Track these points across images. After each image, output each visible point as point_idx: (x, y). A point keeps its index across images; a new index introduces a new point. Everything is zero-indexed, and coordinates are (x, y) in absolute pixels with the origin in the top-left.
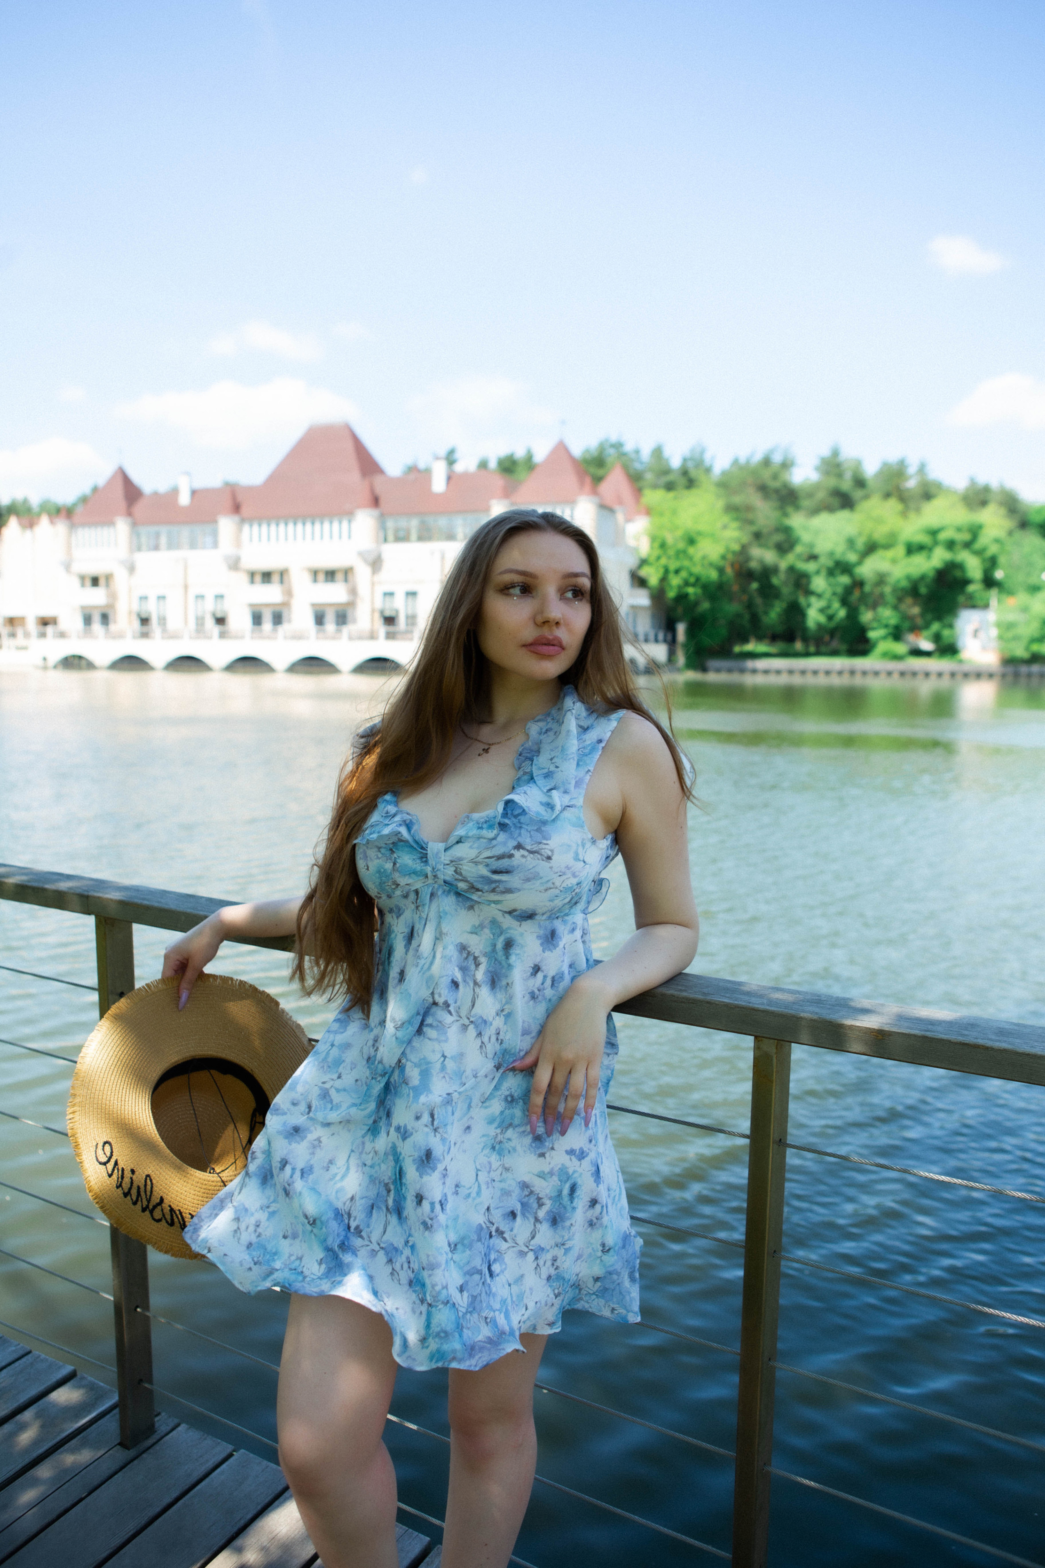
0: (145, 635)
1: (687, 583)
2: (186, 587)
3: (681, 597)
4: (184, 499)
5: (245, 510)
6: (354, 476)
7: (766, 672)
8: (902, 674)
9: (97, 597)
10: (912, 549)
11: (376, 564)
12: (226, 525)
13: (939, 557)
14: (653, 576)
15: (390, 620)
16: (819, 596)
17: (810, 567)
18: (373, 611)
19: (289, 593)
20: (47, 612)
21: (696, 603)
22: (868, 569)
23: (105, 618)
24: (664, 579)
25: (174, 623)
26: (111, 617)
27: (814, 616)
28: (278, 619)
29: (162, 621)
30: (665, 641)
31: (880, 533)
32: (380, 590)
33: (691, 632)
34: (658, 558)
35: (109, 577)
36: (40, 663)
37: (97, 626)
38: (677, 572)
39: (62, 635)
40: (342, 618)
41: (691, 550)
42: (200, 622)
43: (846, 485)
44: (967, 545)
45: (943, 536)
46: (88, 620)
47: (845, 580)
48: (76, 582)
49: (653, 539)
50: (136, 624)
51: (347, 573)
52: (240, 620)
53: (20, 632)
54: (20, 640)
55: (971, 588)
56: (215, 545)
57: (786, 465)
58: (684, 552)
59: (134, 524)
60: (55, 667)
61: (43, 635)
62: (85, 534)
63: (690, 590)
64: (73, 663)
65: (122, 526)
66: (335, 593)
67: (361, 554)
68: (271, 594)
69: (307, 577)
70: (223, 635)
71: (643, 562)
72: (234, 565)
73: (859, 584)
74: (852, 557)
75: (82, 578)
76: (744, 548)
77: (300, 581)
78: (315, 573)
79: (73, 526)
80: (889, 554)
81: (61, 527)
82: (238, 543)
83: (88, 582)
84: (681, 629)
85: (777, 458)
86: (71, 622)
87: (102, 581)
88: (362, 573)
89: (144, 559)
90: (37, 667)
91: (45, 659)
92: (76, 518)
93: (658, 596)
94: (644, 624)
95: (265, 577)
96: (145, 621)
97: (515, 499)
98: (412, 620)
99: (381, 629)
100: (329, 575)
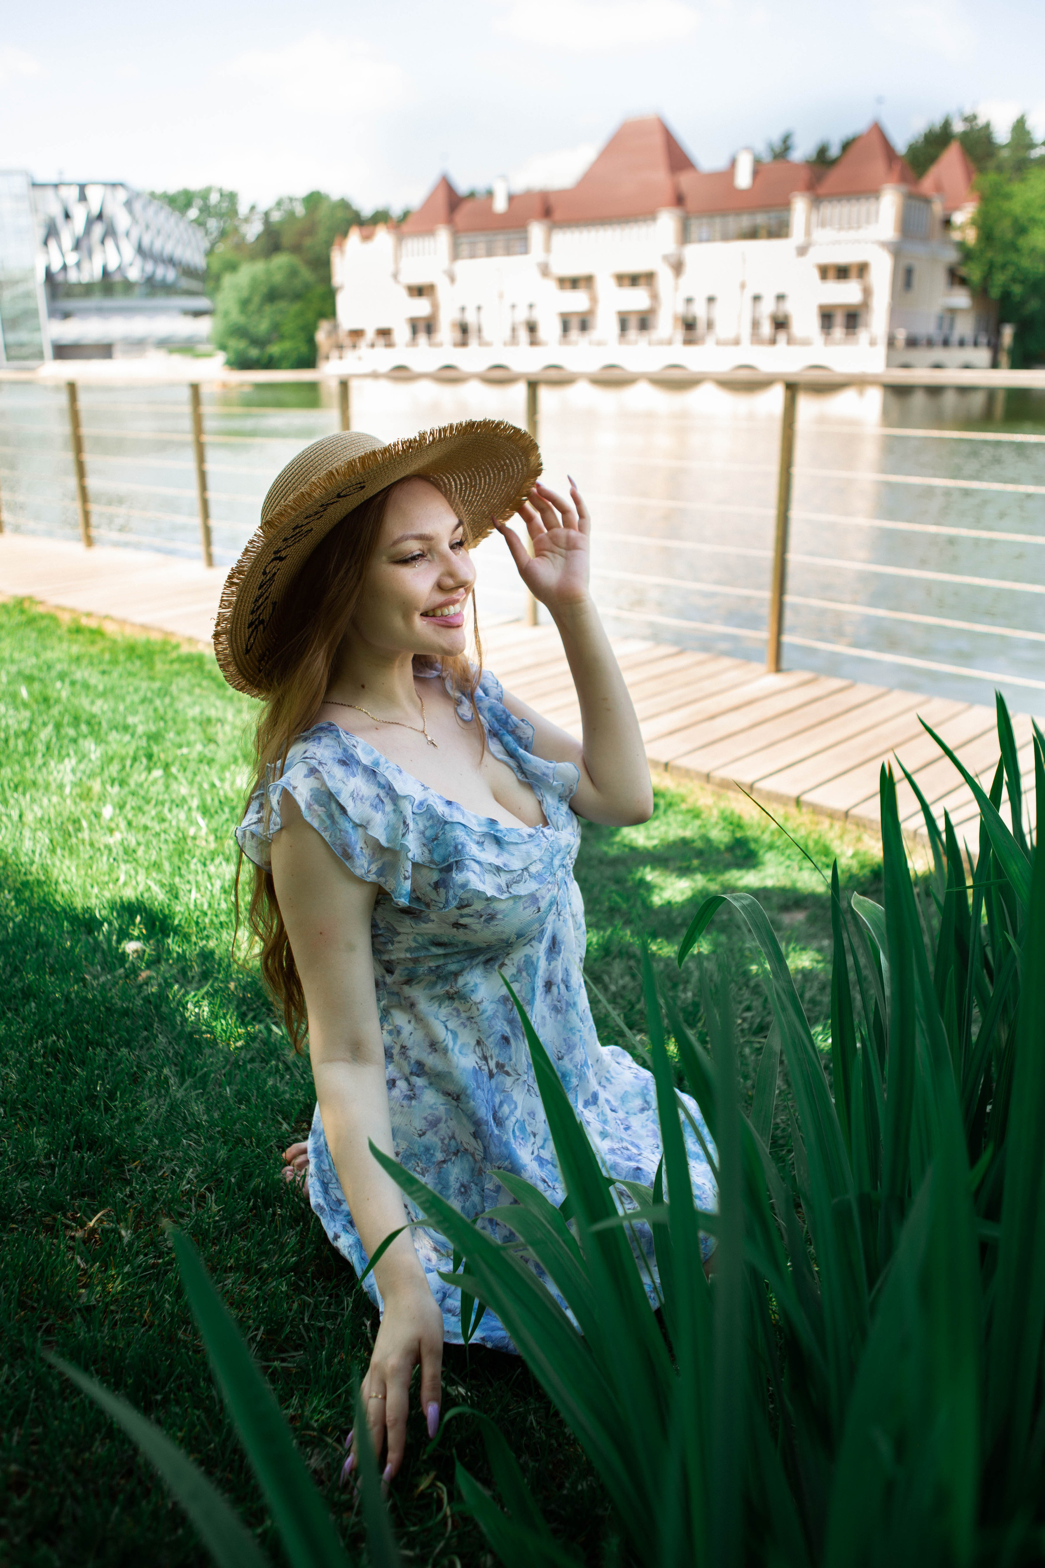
0: (464, 344)
1: (1014, 280)
2: (501, 296)
3: (1006, 296)
4: (500, 205)
5: (558, 215)
6: (662, 173)
9: (421, 307)
11: (678, 267)
12: (536, 231)
14: (975, 273)
15: (689, 325)
18: (675, 316)
19: (594, 300)
20: (384, 323)
21: (1023, 302)
23: (429, 328)
24: (987, 277)
25: (490, 332)
26: (434, 327)
28: (584, 326)
29: (480, 330)
30: (989, 344)
32: (681, 297)
33: (1018, 337)
34: (985, 250)
35: (432, 287)
37: (422, 336)
38: (1003, 267)
39: (393, 345)
40: (645, 322)
41: (1020, 241)
42: (514, 330)
46: (414, 330)
48: (404, 293)
49: (981, 228)
50: (458, 335)
51: (650, 277)
52: (550, 329)
53: (360, 343)
54: (361, 350)
56: (527, 251)
59: (456, 234)
60: (385, 377)
61: (377, 346)
62: (412, 245)
63: (1017, 289)
64: (399, 373)
65: (443, 237)
66: (638, 299)
67: (666, 258)
68: (577, 301)
69: (612, 282)
70: (533, 342)
71: (967, 257)
72: (545, 271)
75: (409, 288)
77: (605, 285)
78: (621, 278)
79: (400, 238)
81: (393, 238)
82: (548, 248)
83: (416, 293)
84: (1008, 333)
86: (402, 333)
87: (427, 292)
88: (665, 278)
89: (463, 266)
91: (378, 369)
92: (405, 228)
93: (980, 294)
94: (965, 327)
95: (573, 283)
96: (464, 329)
97: (821, 190)
98: (710, 325)
99: (679, 335)
100: (634, 280)
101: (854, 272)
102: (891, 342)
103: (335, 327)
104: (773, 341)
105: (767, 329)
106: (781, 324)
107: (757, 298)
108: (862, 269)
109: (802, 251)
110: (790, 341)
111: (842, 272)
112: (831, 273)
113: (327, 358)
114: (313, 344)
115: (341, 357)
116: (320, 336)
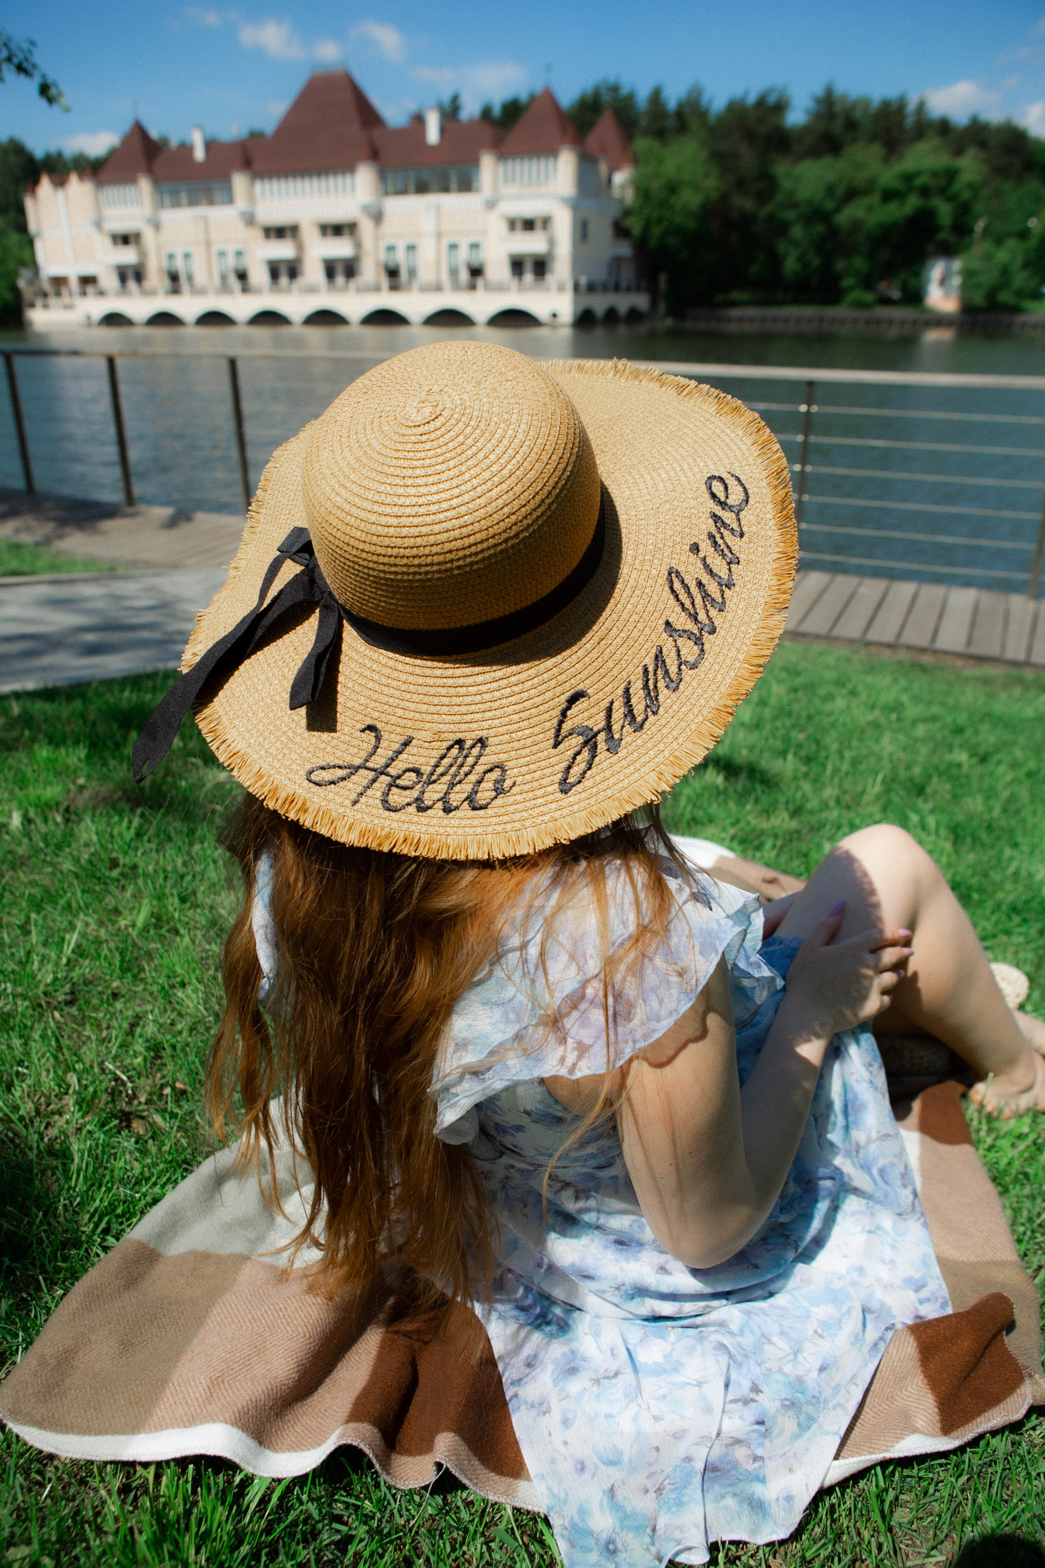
0: (175, 292)
1: (667, 233)
2: (208, 244)
3: (662, 247)
4: (199, 154)
5: (256, 166)
6: (355, 127)
7: (741, 320)
8: (868, 322)
10: (889, 196)
11: (378, 217)
12: (239, 181)
13: (913, 203)
14: (635, 225)
15: (393, 273)
16: (797, 244)
17: (789, 215)
18: (378, 263)
19: (300, 248)
20: (88, 271)
21: (676, 253)
22: (845, 217)
23: (138, 276)
24: (646, 229)
25: (200, 279)
26: (143, 275)
27: (790, 265)
28: (293, 273)
29: (190, 278)
30: (648, 290)
31: (861, 178)
32: (383, 245)
33: (672, 282)
34: (642, 208)
35: (138, 236)
36: (85, 321)
37: (132, 284)
38: (659, 221)
39: (101, 293)
40: (350, 271)
41: (673, 200)
42: (224, 278)
43: (838, 127)
44: (942, 191)
45: (920, 181)
46: (123, 278)
47: (820, 228)
48: (108, 241)
49: (638, 188)
50: (167, 282)
51: (353, 227)
52: (259, 276)
53: (64, 291)
54: (66, 299)
55: (942, 236)
56: (230, 201)
57: (780, 107)
58: (666, 201)
59: (156, 182)
60: (99, 325)
61: (84, 294)
62: (112, 192)
63: (671, 240)
64: (114, 320)
65: (145, 185)
66: (341, 248)
67: (366, 209)
68: (283, 250)
69: (317, 232)
70: (245, 290)
71: (627, 213)
72: (249, 220)
73: (833, 232)
74: (830, 205)
75: (114, 237)
76: (724, 198)
77: (310, 235)
78: (324, 228)
79: (99, 185)
80: (866, 201)
81: (89, 188)
82: (251, 198)
83: (119, 241)
84: (663, 278)
85: (772, 99)
86: (109, 280)
87: (132, 240)
88: (366, 227)
89: (168, 216)
90: (82, 324)
91: (89, 317)
92: (103, 175)
93: (641, 246)
94: (627, 275)
95: (279, 232)
96: (174, 278)
97: (503, 149)
98: (412, 273)
99: (385, 282)
100: (336, 230)
101: (538, 225)
102: (576, 288)
103: (38, 276)
104: (473, 287)
105: (464, 276)
106: (476, 272)
107: (453, 247)
108: (546, 222)
109: (491, 205)
110: (488, 288)
111: (529, 225)
112: (519, 225)
113: (32, 306)
114: (16, 291)
115: (46, 306)
116: (22, 284)
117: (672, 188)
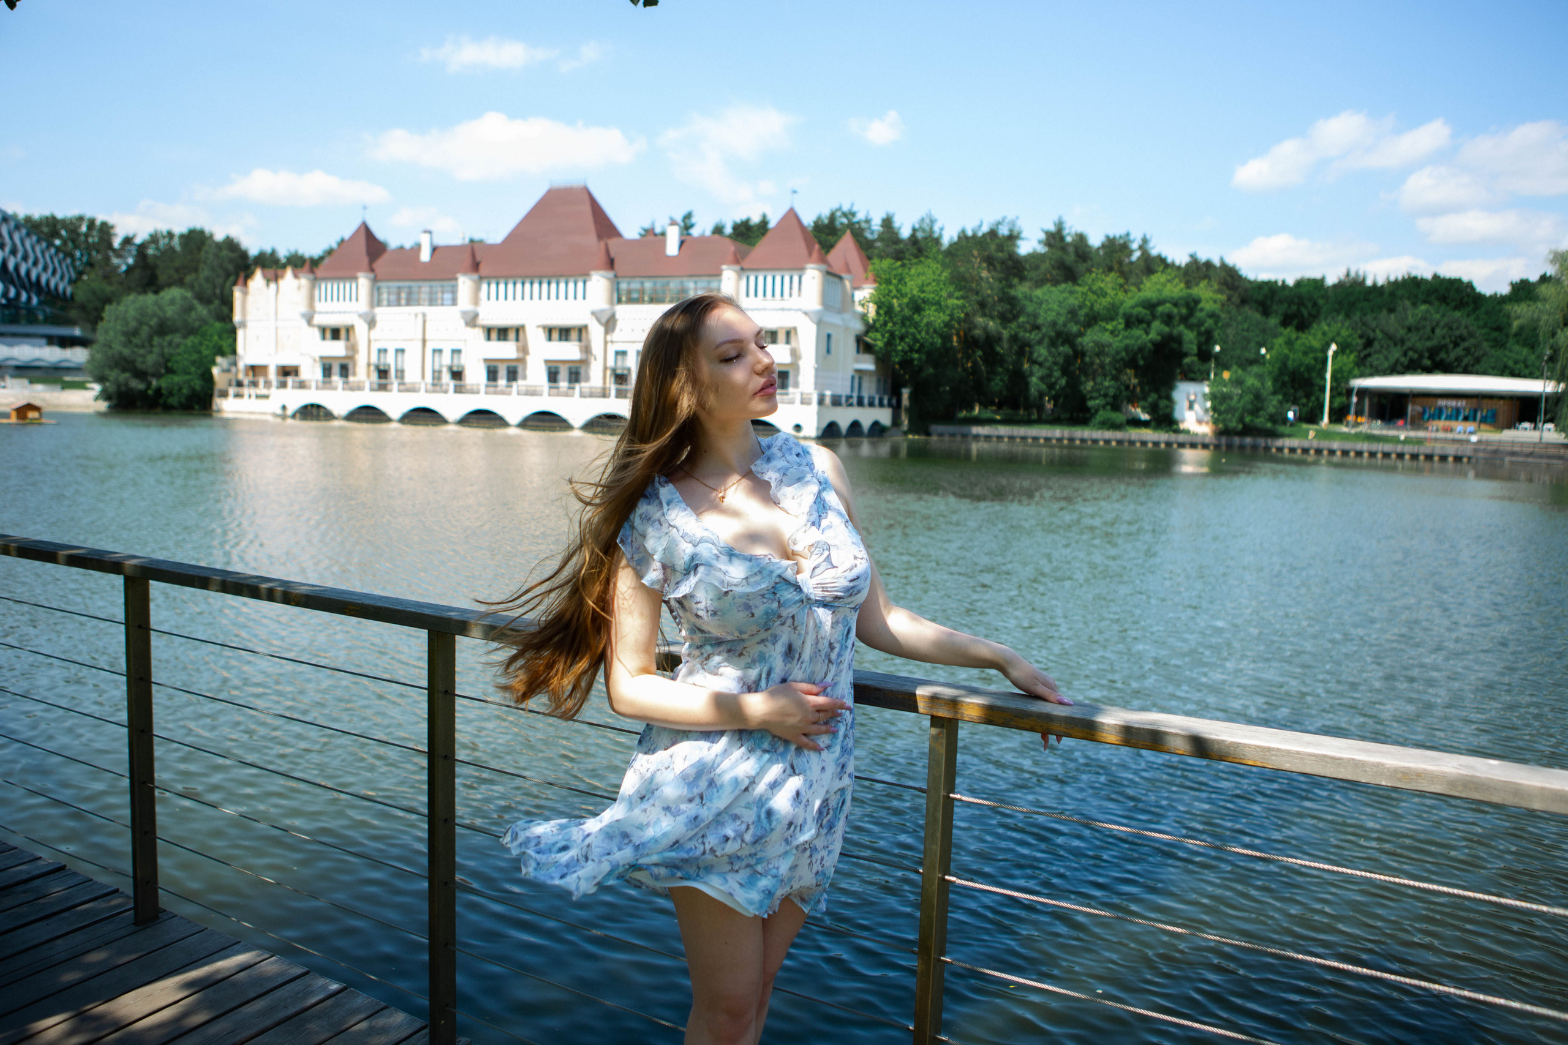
0: (383, 387)
1: (911, 350)
2: (424, 341)
3: (906, 363)
4: (425, 256)
5: (484, 270)
6: (590, 239)
7: (988, 438)
8: (1120, 442)
9: (337, 349)
10: (1131, 322)
11: (609, 324)
12: (465, 283)
13: (1156, 331)
14: (878, 342)
15: (622, 378)
16: (1041, 364)
17: (1034, 336)
18: (605, 369)
19: (524, 350)
20: (288, 361)
22: (1089, 339)
23: (345, 371)
24: (889, 344)
25: (412, 375)
26: (350, 367)
27: (1035, 384)
28: (513, 375)
29: (400, 373)
30: (890, 405)
31: (1101, 305)
32: (612, 349)
33: (915, 397)
34: (885, 324)
35: (349, 329)
36: (279, 411)
37: (336, 379)
38: (902, 338)
39: (302, 385)
40: (576, 374)
41: (916, 317)
42: (437, 375)
43: (1070, 258)
44: (1184, 320)
45: (1162, 309)
46: (327, 371)
47: (1065, 349)
48: (316, 333)
49: (880, 305)
50: (374, 376)
51: (582, 330)
52: (476, 375)
53: (261, 381)
54: (262, 390)
55: (1186, 361)
56: (454, 302)
57: (1013, 238)
58: (910, 319)
59: (375, 280)
60: (294, 416)
61: (283, 385)
62: (326, 287)
63: (915, 356)
64: (312, 412)
65: (364, 282)
66: (569, 351)
67: (595, 314)
68: (507, 350)
69: (542, 335)
70: (459, 390)
71: (870, 328)
72: (472, 321)
73: (1079, 354)
74: (1074, 328)
75: (323, 330)
76: (968, 317)
77: (535, 338)
78: (550, 331)
79: (315, 281)
80: (1109, 326)
81: (304, 281)
82: (476, 301)
83: (328, 334)
84: (906, 393)
85: (1004, 231)
86: (311, 372)
87: (343, 334)
88: (596, 332)
89: (383, 313)
90: (276, 415)
91: (284, 408)
92: (319, 272)
93: (882, 360)
94: (869, 389)
95: (501, 333)
96: (383, 373)
97: (745, 265)
99: (613, 386)
100: (564, 333)
101: (783, 337)
102: (821, 402)
103: (235, 364)
108: (789, 334)
113: (224, 394)
114: (209, 379)
115: (238, 395)
116: (215, 371)
117: (917, 307)
